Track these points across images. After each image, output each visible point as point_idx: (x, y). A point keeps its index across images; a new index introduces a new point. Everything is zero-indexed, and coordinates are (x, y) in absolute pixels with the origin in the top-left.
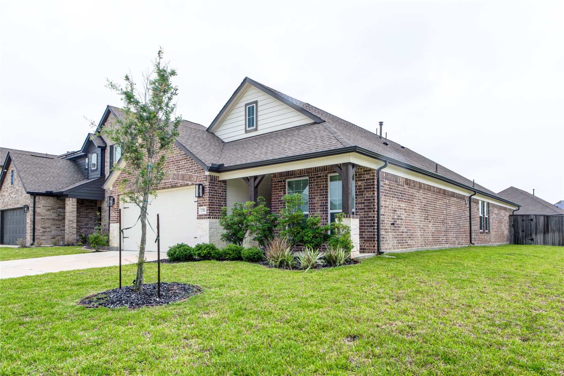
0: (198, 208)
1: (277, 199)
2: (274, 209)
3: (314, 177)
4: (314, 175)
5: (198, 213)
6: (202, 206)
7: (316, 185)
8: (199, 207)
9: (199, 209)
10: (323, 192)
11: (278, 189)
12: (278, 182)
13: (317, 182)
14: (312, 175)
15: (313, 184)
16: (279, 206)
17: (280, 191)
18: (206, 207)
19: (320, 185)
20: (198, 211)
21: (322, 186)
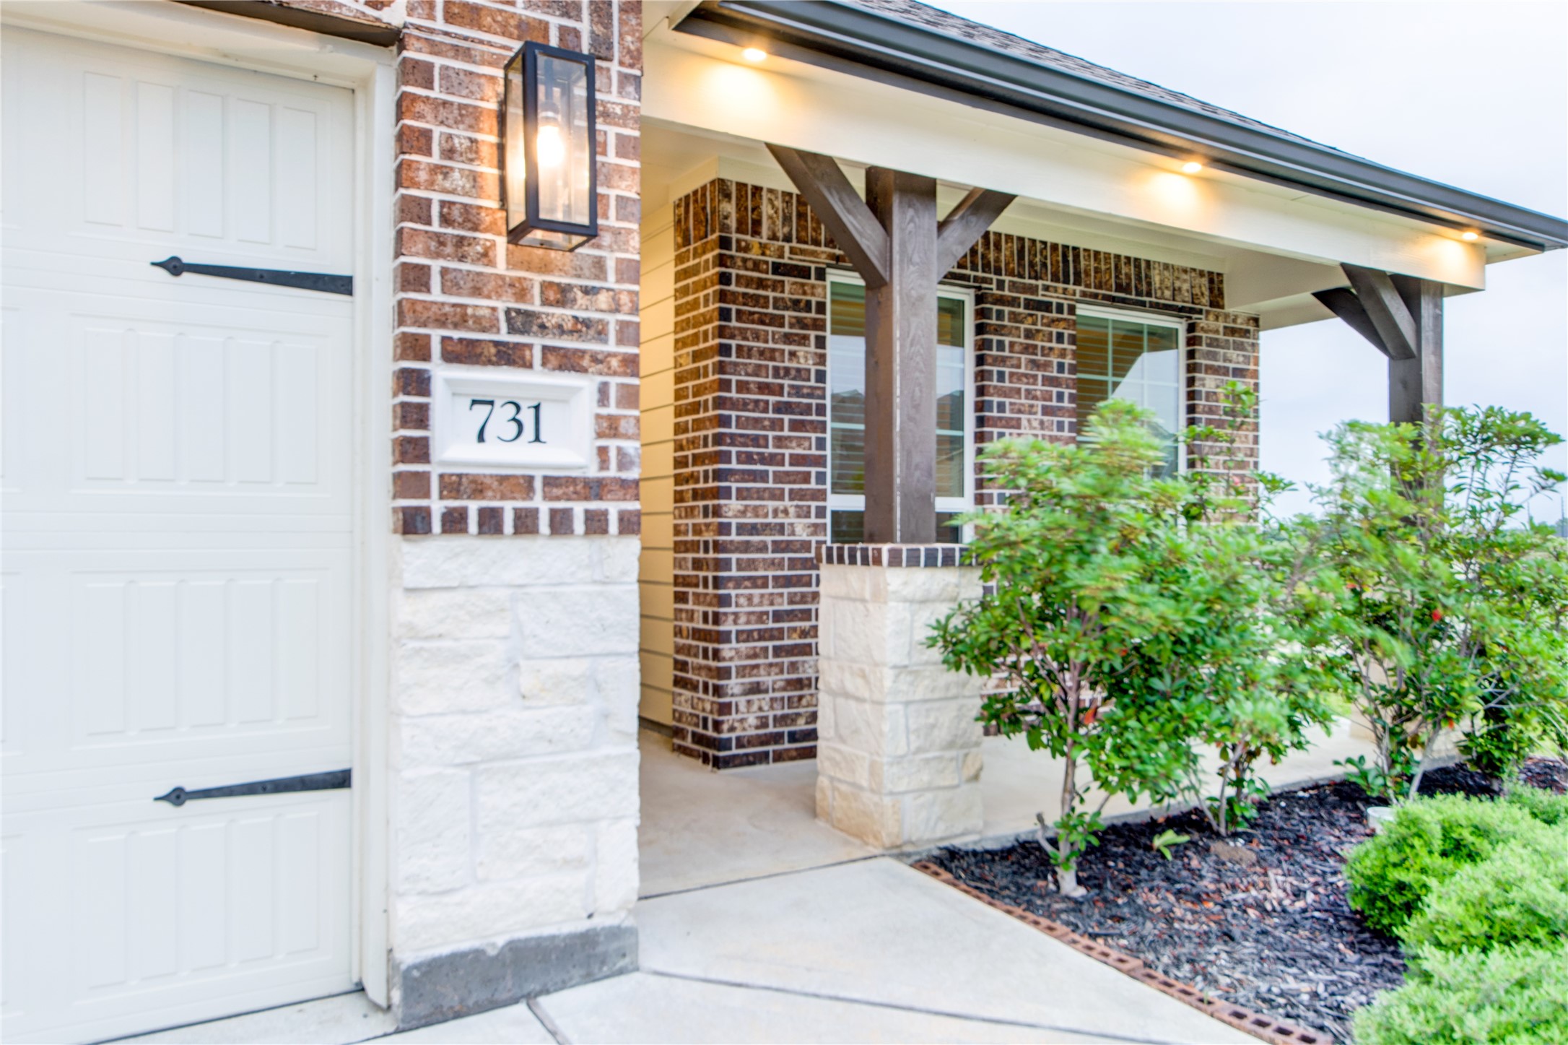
0: (414, 382)
1: (764, 388)
2: (749, 458)
3: (1013, 302)
4: (1013, 286)
5: (414, 450)
6: (509, 356)
7: (1027, 349)
8: (441, 373)
9: (440, 402)
10: (1060, 397)
11: (778, 321)
12: (777, 268)
13: (1029, 334)
14: (1001, 285)
15: (1007, 340)
16: (780, 441)
17: (788, 339)
18: (586, 385)
19: (1048, 351)
20: (416, 416)
21: (1055, 361)
